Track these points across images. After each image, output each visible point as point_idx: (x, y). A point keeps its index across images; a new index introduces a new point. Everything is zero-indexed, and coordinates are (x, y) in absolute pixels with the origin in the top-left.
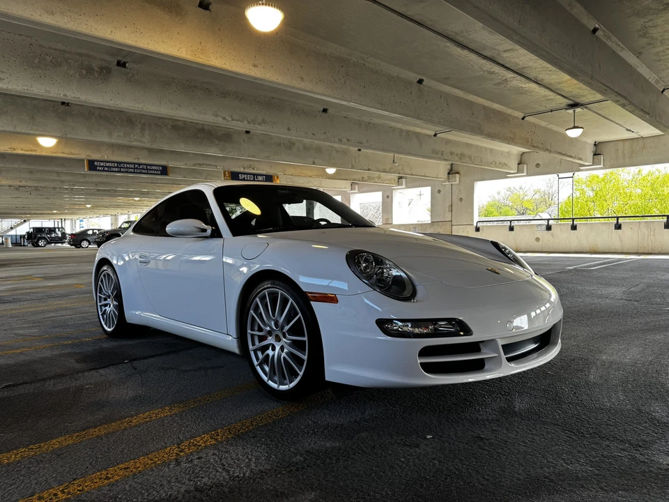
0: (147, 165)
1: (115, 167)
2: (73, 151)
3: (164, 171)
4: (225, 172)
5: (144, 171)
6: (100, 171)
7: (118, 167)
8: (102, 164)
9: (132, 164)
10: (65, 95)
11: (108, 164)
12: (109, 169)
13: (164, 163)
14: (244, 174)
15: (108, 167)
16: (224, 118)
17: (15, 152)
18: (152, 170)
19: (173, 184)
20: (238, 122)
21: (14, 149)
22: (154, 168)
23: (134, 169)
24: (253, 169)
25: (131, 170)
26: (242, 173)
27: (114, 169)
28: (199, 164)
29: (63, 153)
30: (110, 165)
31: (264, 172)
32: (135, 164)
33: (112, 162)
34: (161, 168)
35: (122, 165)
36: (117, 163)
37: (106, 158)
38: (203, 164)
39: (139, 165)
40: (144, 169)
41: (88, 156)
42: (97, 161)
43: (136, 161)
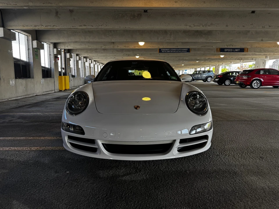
0: (181, 49)
1: (169, 51)
2: (154, 46)
3: (188, 50)
4: (217, 49)
5: (180, 51)
6: (163, 52)
7: (170, 51)
8: (164, 50)
9: (175, 49)
10: (125, 27)
11: (166, 50)
12: (166, 52)
13: (188, 47)
14: (228, 49)
15: (166, 51)
16: (190, 26)
17: (135, 48)
18: (183, 50)
19: (203, 55)
20: (197, 27)
21: (135, 47)
22: (184, 50)
23: (176, 51)
24: (233, 46)
25: (174, 51)
26: (226, 49)
27: (168, 52)
28: (204, 46)
29: (150, 47)
30: (167, 50)
31: (239, 47)
32: (176, 49)
33: (167, 49)
34: (187, 49)
35: (171, 50)
36: (170, 49)
37: (165, 47)
38: (206, 46)
39: (178, 49)
40: (180, 50)
41: (159, 47)
42: (162, 49)
43: (177, 47)
